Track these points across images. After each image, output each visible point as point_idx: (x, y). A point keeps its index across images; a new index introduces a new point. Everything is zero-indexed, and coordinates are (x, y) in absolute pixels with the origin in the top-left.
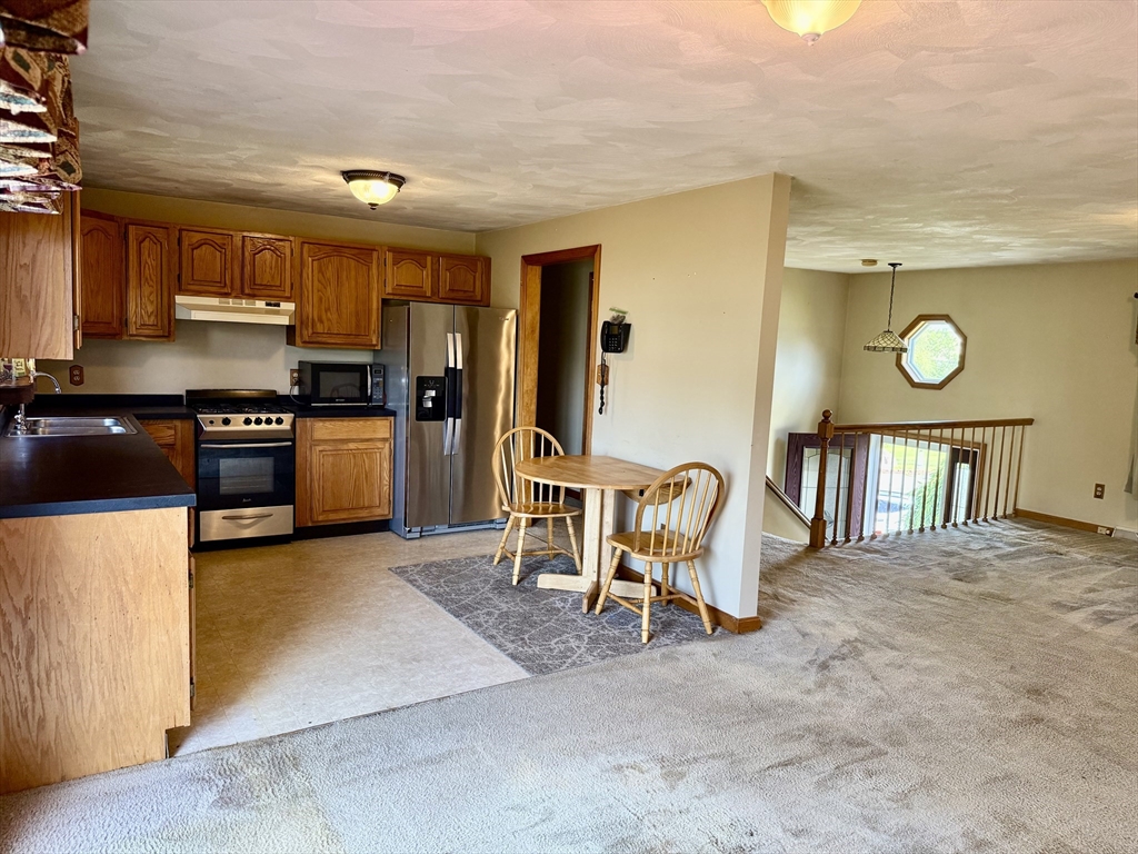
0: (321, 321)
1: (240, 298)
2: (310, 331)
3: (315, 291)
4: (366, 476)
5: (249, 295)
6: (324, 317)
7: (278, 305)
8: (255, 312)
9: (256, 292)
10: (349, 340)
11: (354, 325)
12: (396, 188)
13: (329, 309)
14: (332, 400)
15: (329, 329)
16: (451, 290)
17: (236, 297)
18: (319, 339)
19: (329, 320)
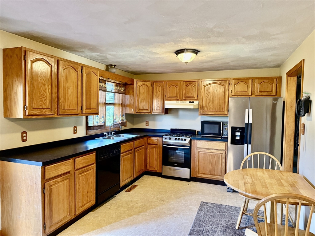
0: (207, 107)
1: (182, 101)
2: (203, 110)
3: (205, 97)
4: (216, 163)
5: (184, 100)
6: (208, 105)
7: (193, 102)
8: (186, 105)
9: (187, 99)
10: (216, 113)
11: (218, 107)
12: (195, 55)
13: (209, 103)
14: (208, 134)
15: (209, 109)
16: (261, 92)
17: (181, 101)
18: (206, 113)
19: (209, 106)
